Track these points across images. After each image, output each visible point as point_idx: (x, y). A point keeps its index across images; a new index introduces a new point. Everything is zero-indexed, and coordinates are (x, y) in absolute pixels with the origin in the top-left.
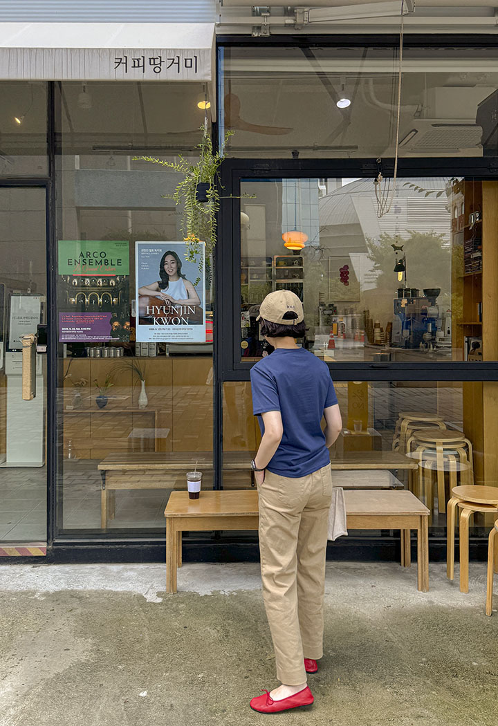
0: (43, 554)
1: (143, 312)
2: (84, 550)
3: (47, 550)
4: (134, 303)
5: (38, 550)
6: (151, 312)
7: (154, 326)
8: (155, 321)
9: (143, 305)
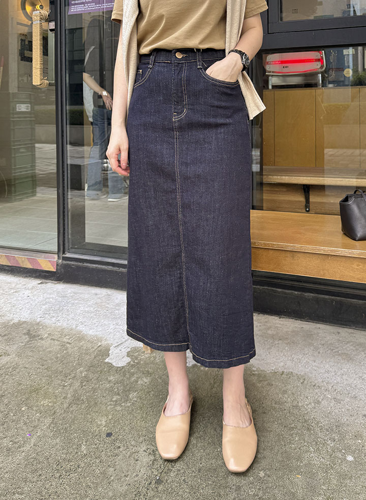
0: (53, 269)
2: (93, 269)
3: (57, 265)
5: (48, 264)
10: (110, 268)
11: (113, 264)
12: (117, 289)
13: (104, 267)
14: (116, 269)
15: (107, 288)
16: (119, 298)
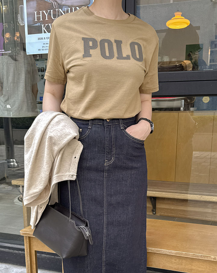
1: (31, 19)
4: (22, 8)
6: (39, 18)
7: (42, 35)
8: (43, 29)
9: (31, 11)
10: (7, 250)
11: (9, 248)
12: (13, 264)
13: (2, 249)
14: (11, 251)
15: (6, 263)
16: (14, 270)
